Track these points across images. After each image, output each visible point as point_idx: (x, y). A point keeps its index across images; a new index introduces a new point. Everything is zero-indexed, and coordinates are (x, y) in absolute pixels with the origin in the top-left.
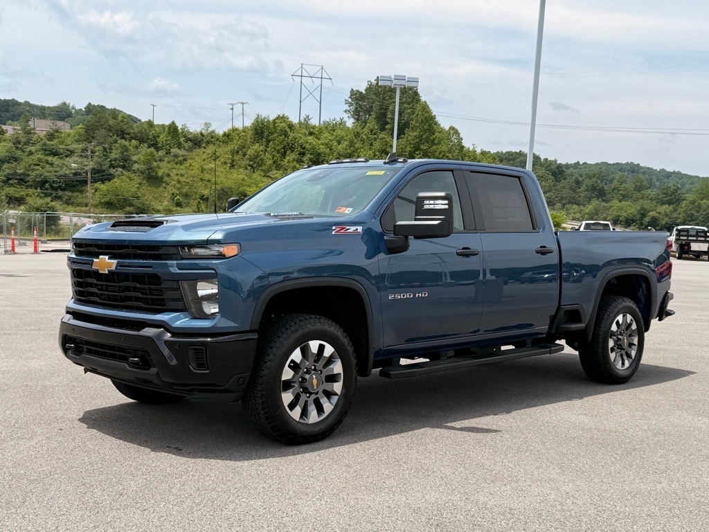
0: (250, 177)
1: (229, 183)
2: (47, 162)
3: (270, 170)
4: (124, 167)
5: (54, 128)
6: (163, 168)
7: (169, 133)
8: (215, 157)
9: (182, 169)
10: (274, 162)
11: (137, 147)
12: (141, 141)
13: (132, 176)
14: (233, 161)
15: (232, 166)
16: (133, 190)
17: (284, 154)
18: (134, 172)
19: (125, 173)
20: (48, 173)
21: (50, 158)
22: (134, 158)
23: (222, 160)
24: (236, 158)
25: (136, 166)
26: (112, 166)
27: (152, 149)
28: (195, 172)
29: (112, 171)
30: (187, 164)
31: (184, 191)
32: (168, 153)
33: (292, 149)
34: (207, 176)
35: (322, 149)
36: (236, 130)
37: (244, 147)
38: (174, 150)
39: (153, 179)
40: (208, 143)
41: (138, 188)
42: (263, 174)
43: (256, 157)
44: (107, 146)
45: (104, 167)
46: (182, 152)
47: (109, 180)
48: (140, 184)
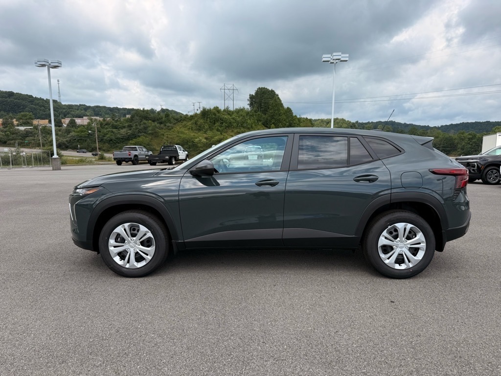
3: (207, 130)
4: (145, 132)
6: (161, 132)
7: (166, 117)
9: (170, 132)
10: (209, 127)
11: (151, 123)
14: (192, 127)
15: (192, 130)
17: (215, 124)
19: (145, 135)
22: (149, 128)
25: (150, 132)
26: (139, 132)
29: (140, 134)
30: (173, 130)
32: (165, 125)
33: (218, 121)
34: (179, 135)
35: (232, 120)
36: (195, 114)
37: (197, 121)
38: (168, 124)
40: (184, 120)
42: (203, 132)
43: (202, 125)
44: (137, 123)
45: (136, 133)
46: (172, 125)
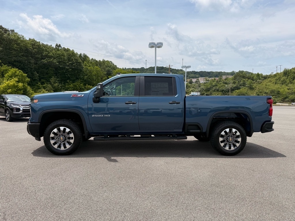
0: (281, 86)
1: (274, 88)
2: (224, 86)
3: (288, 84)
5: (227, 77)
6: (254, 85)
7: (257, 76)
8: (270, 81)
9: (260, 85)
10: (290, 82)
11: (247, 80)
12: (249, 79)
13: (246, 88)
15: (276, 83)
16: (246, 91)
17: (294, 79)
18: (246, 87)
19: (244, 87)
20: (224, 88)
21: (225, 85)
22: (247, 83)
23: (273, 82)
24: (277, 81)
25: (247, 85)
27: (252, 81)
28: (264, 86)
29: (240, 87)
30: (262, 84)
31: (260, 91)
32: (256, 81)
34: (267, 87)
36: (278, 73)
37: (280, 78)
38: (258, 80)
39: (251, 88)
40: (269, 78)
41: (247, 91)
42: (286, 85)
43: (284, 80)
44: (239, 81)
45: (238, 86)
47: (239, 89)
48: (248, 90)
